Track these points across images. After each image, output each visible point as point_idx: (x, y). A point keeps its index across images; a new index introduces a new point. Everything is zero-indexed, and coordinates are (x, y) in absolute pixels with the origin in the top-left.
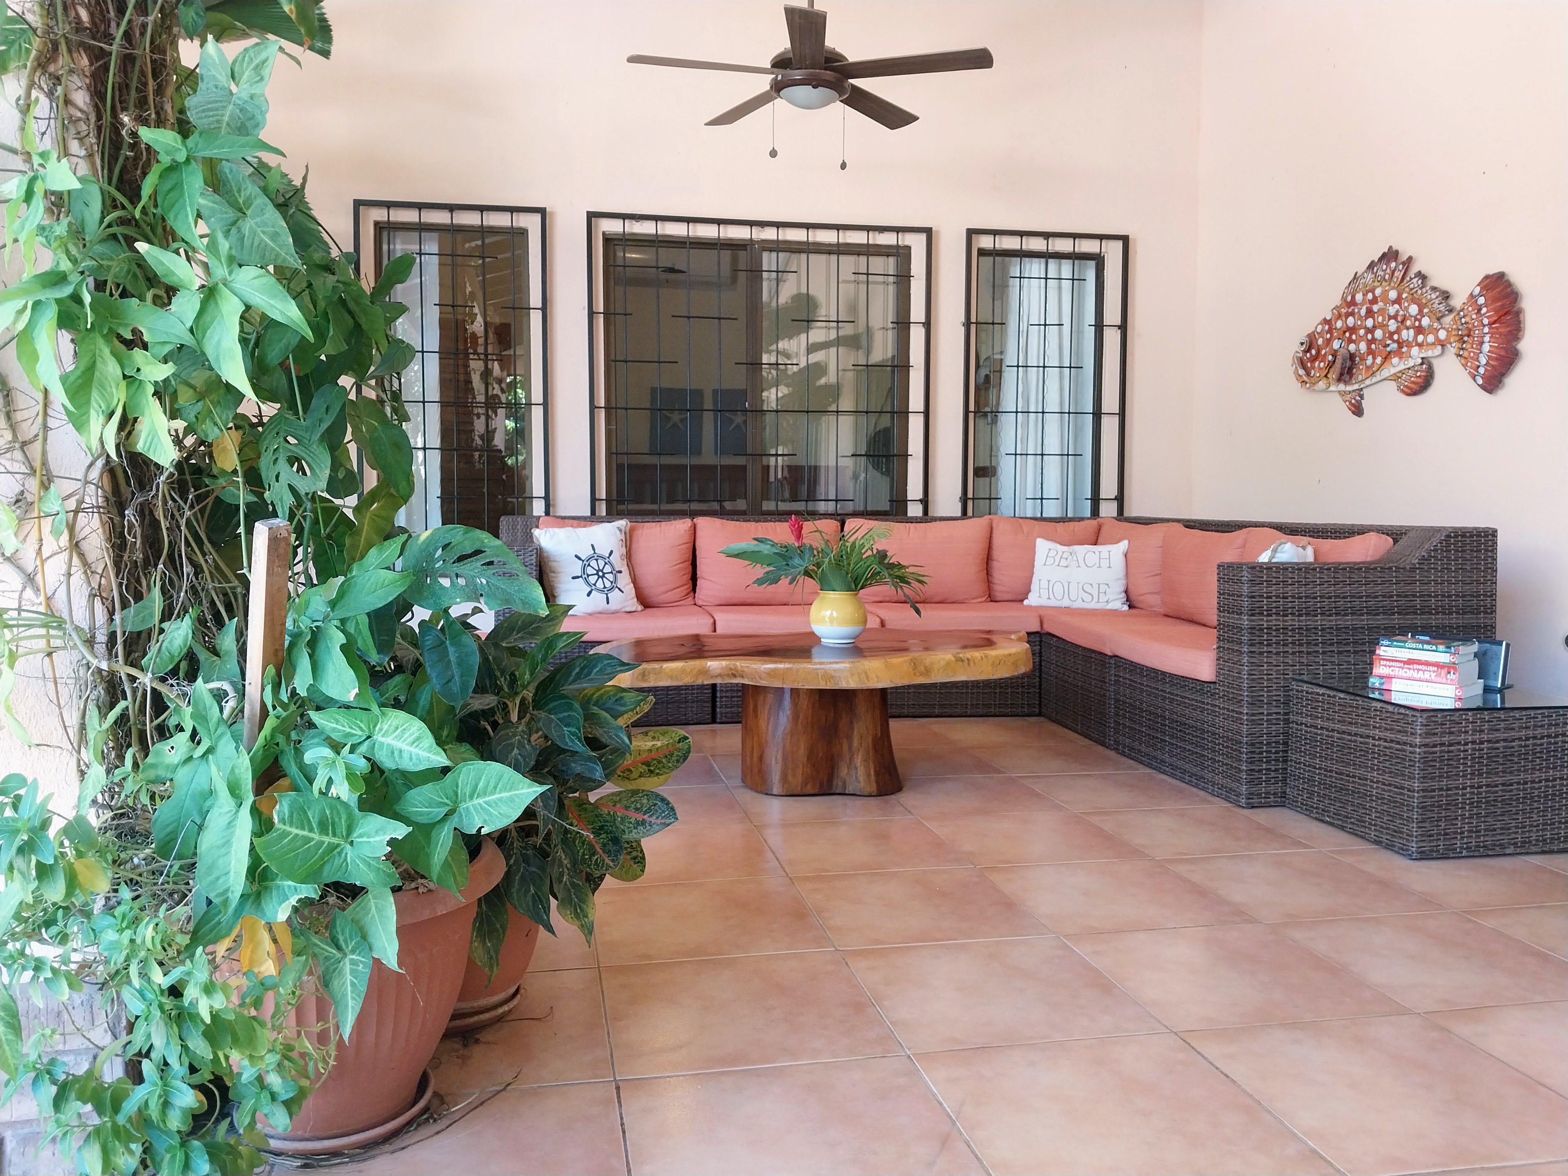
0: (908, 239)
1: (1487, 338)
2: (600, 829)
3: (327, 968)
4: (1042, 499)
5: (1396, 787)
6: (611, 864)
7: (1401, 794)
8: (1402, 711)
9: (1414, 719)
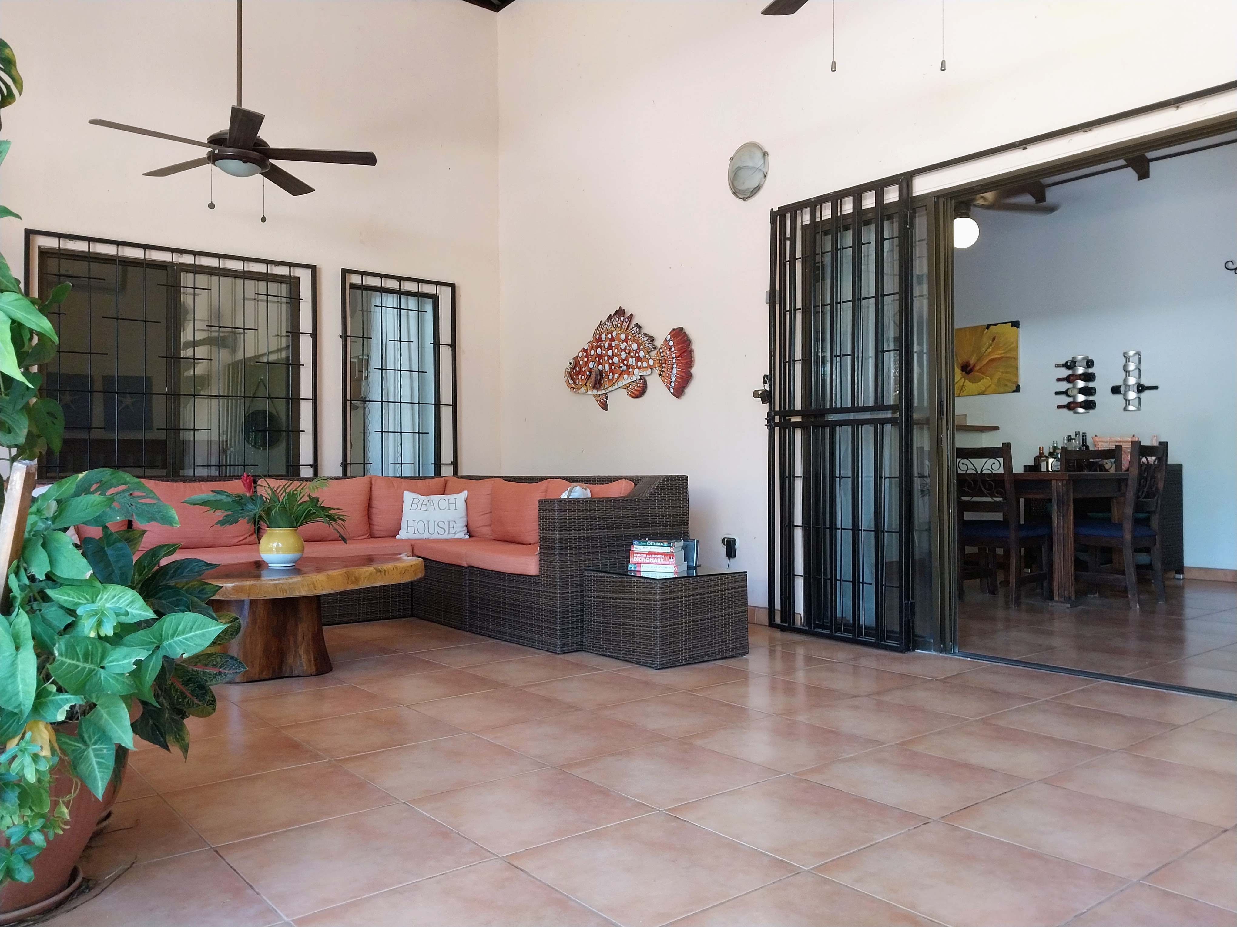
0: (298, 272)
1: (675, 366)
2: (188, 681)
3: (75, 757)
4: (401, 464)
5: (647, 627)
6: (199, 703)
7: (651, 631)
8: (649, 581)
9: (656, 585)
